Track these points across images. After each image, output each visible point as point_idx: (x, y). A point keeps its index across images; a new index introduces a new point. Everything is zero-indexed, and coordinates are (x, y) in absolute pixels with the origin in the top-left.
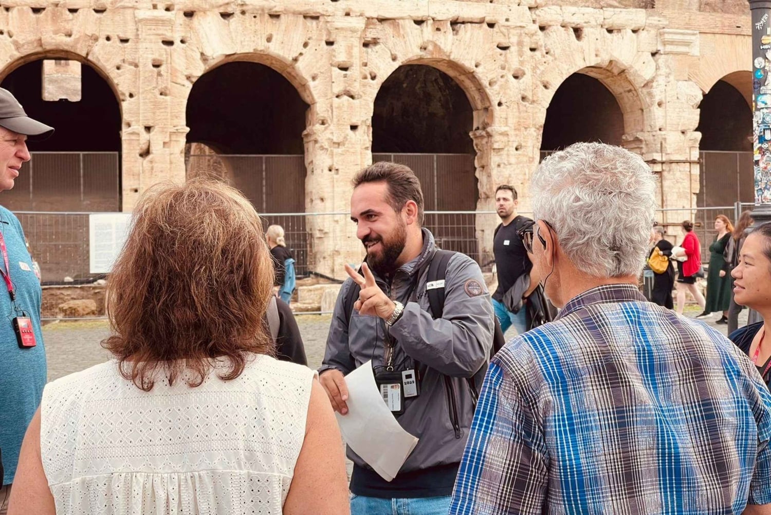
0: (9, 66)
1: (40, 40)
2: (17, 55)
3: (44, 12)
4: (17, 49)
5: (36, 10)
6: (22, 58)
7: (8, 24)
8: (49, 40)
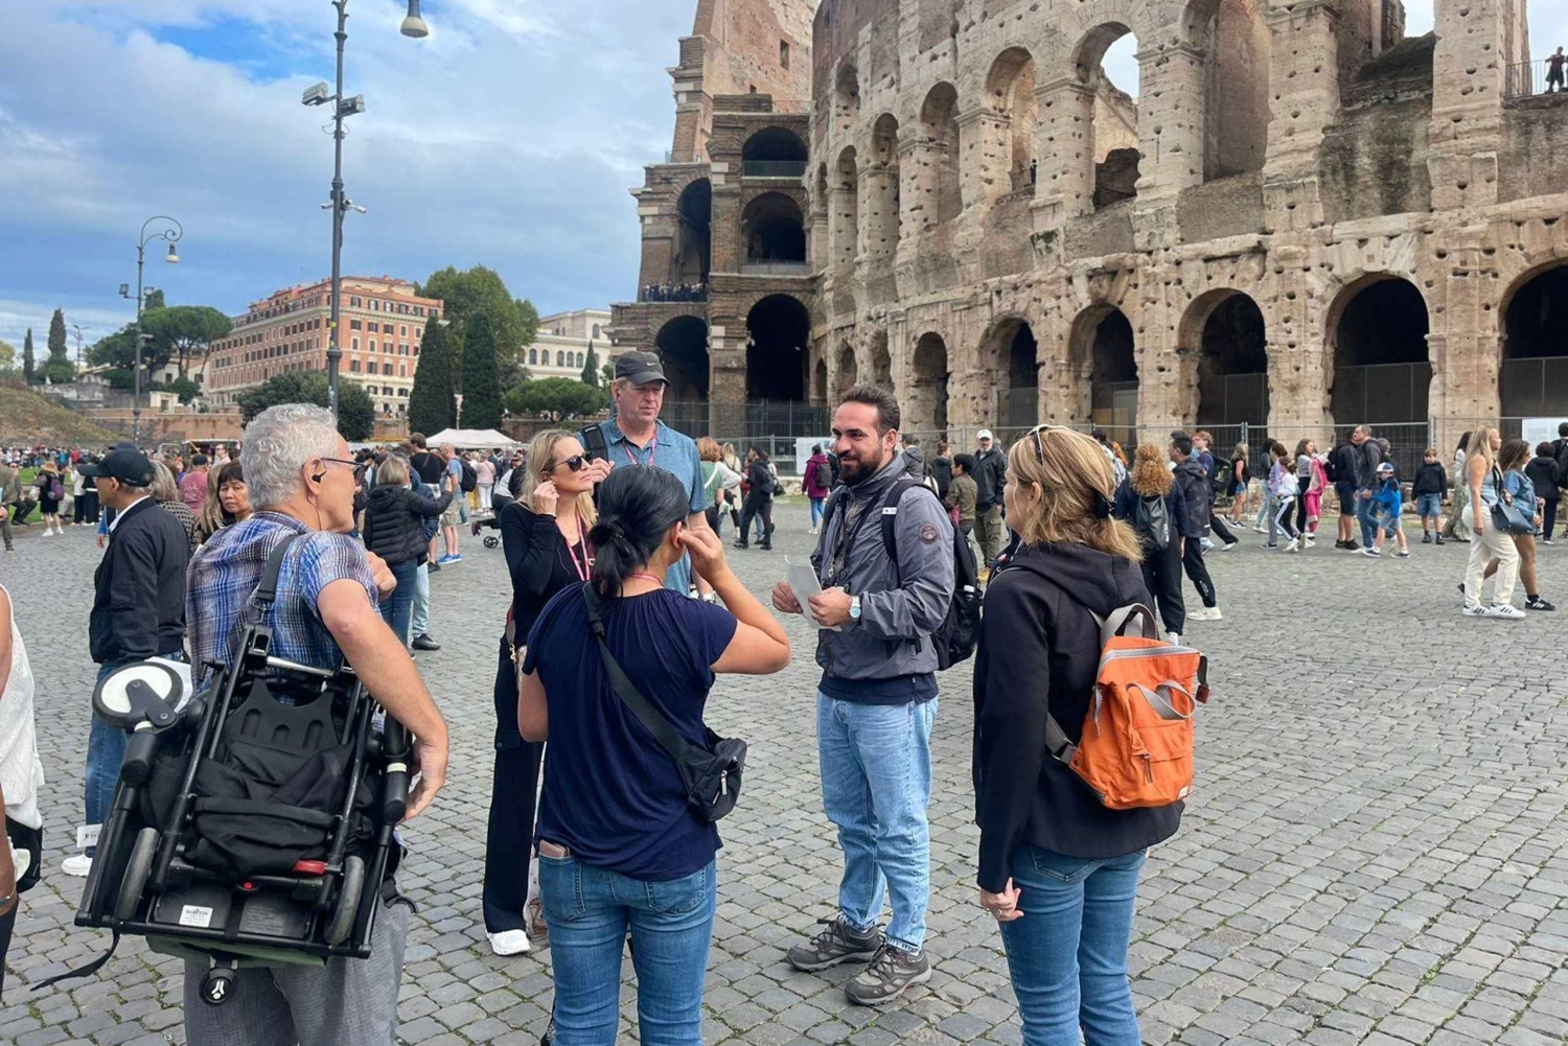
0: (1520, 278)
1: (1553, 249)
2: (1528, 266)
3: (1556, 224)
4: (1529, 260)
5: (1549, 222)
6: (1534, 268)
7: (1518, 237)
8: (1562, 248)
